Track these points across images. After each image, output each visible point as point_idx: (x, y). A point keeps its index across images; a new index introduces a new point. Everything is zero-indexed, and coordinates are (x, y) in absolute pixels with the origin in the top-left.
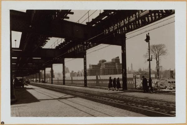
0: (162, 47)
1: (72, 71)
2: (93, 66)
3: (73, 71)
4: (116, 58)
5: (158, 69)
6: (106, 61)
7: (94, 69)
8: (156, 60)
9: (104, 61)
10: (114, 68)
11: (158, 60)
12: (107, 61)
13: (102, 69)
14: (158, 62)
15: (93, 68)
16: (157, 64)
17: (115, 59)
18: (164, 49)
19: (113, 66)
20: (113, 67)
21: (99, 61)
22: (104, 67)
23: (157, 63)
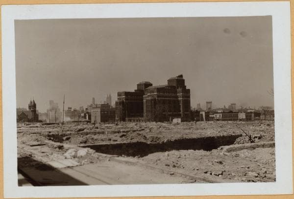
1: (69, 108)
2: (127, 94)
3: (71, 108)
4: (177, 77)
6: (151, 84)
7: (128, 99)
9: (148, 85)
10: (174, 99)
12: (153, 85)
13: (152, 100)
15: (126, 99)
17: (177, 79)
21: (138, 85)
22: (156, 97)
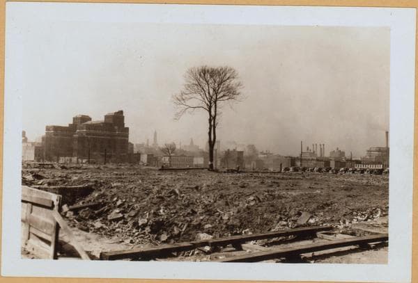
0: (228, 75)
2: (56, 128)
4: (116, 113)
5: (212, 139)
6: (90, 119)
7: (57, 135)
8: (208, 113)
9: (85, 119)
10: (109, 138)
11: (213, 113)
12: (93, 120)
13: (79, 137)
14: (214, 118)
15: (55, 135)
16: (211, 125)
17: (114, 116)
18: (233, 82)
19: (108, 133)
20: (108, 135)
21: (74, 119)
22: (84, 134)
23: (210, 122)
